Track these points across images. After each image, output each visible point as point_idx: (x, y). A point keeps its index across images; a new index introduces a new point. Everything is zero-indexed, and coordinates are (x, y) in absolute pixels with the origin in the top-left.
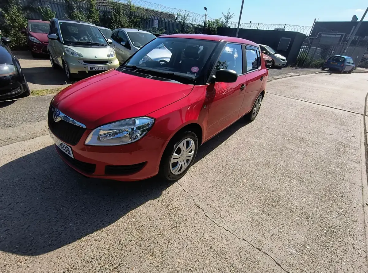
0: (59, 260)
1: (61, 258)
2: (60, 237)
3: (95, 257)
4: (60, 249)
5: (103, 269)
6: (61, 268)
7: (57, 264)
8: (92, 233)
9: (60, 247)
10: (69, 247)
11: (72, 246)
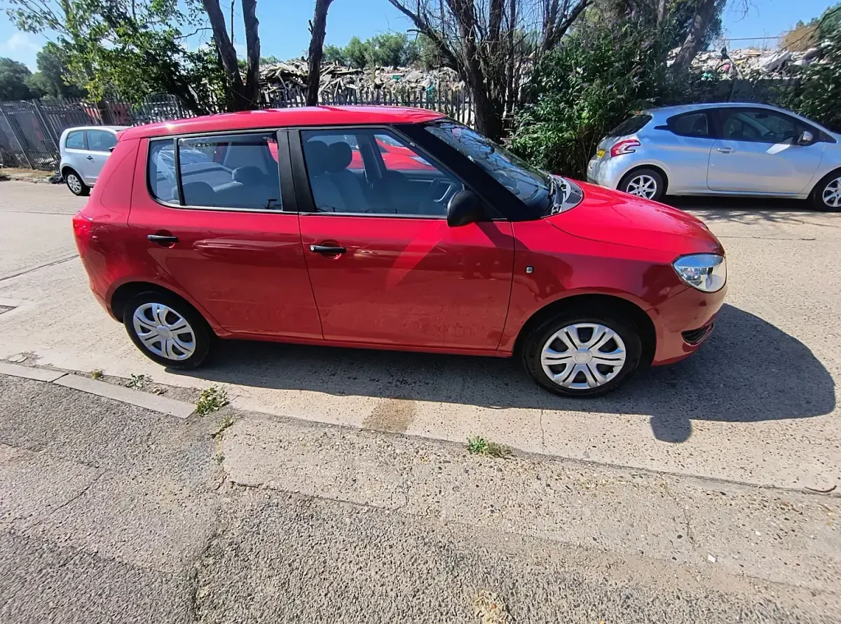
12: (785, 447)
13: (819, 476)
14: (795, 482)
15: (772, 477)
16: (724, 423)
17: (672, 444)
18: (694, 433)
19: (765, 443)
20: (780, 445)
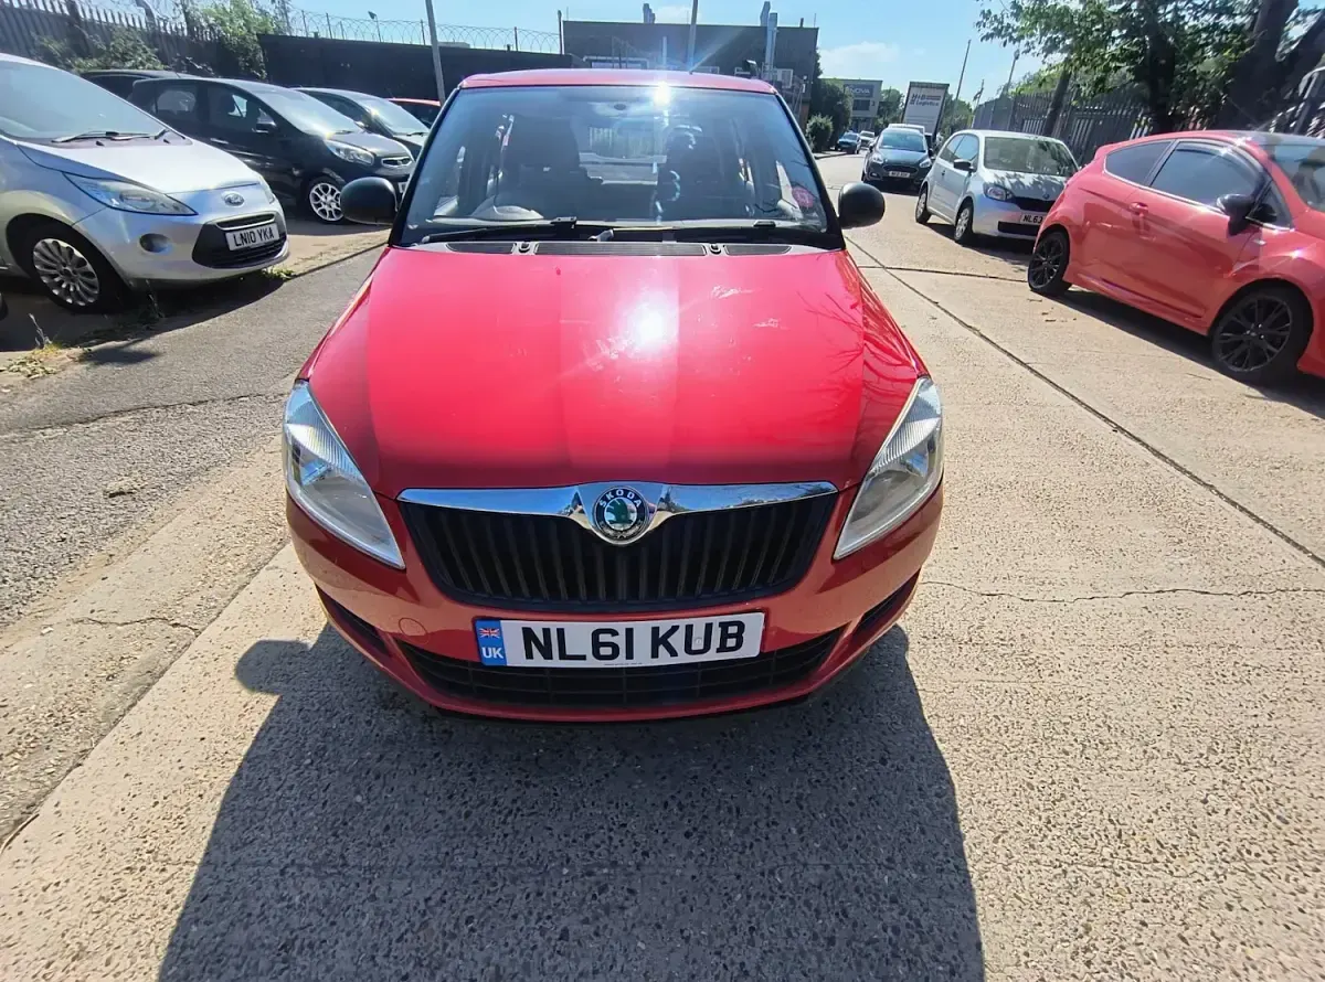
0: (1033, 963)
1: (1027, 954)
2: (931, 930)
3: (1060, 866)
4: (984, 947)
5: (1113, 862)
6: (1067, 967)
7: (1046, 973)
8: (961, 837)
9: (979, 945)
10: (990, 917)
11: (988, 908)
12: (128, 834)
13: (32, 857)
14: (56, 805)
15: (93, 770)
16: (245, 750)
17: (240, 655)
18: (245, 692)
19: (160, 799)
20: (137, 827)
